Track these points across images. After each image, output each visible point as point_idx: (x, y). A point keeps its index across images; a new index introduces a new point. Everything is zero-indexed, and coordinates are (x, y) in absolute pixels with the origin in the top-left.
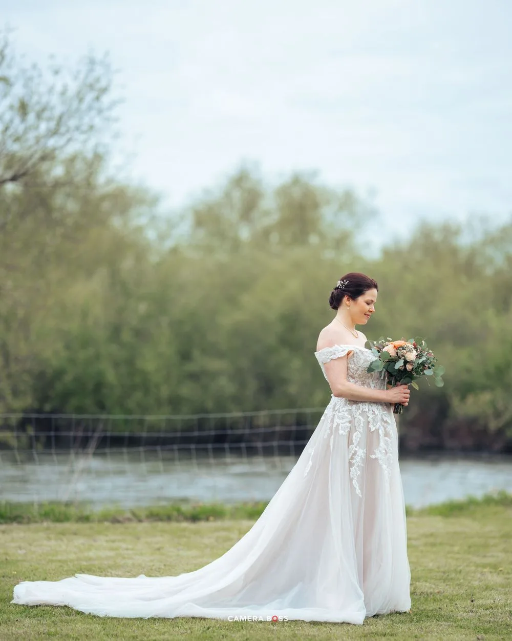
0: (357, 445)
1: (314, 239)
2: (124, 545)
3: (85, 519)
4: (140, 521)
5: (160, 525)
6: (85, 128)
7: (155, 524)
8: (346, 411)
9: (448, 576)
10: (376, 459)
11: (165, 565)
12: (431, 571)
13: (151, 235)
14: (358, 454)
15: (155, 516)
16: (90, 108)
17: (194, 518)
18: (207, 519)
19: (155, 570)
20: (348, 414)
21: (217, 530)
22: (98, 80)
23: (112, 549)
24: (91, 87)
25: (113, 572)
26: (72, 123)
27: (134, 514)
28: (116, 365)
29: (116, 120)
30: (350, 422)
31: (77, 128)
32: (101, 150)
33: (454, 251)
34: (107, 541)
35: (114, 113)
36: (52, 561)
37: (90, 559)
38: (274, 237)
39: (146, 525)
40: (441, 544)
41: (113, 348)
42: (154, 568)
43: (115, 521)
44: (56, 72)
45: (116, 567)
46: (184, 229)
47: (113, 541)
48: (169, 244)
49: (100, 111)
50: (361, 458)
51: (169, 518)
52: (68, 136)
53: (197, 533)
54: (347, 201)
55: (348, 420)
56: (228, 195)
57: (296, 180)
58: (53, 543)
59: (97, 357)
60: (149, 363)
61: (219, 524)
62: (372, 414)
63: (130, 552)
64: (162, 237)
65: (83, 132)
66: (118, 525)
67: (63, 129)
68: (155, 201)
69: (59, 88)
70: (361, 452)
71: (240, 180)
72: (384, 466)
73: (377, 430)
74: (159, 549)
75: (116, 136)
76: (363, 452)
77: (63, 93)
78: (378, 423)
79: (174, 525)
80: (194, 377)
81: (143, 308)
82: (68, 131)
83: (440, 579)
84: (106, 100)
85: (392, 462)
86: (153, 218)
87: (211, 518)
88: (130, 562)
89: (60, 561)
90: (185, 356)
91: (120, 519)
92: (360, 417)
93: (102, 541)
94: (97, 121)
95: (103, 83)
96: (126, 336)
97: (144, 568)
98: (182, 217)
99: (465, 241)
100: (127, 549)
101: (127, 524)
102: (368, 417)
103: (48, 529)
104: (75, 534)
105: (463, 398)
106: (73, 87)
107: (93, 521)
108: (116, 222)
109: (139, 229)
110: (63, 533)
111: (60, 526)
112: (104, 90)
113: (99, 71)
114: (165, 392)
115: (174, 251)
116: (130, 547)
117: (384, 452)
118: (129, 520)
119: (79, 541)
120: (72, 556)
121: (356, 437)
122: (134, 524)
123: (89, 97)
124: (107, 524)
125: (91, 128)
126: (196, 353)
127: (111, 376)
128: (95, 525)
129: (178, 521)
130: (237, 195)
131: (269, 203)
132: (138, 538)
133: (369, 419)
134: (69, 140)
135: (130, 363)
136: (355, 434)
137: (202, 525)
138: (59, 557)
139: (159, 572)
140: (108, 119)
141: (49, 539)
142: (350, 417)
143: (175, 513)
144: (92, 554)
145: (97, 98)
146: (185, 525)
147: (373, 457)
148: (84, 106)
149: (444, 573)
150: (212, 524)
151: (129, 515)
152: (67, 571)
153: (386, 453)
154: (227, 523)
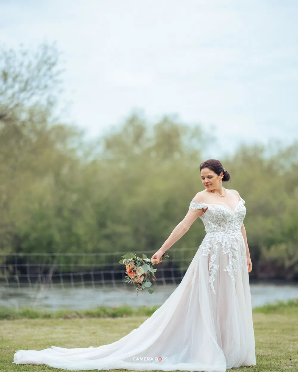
0: (214, 263)
1: (177, 155)
2: (73, 331)
3: (47, 316)
4: (81, 317)
5: (94, 320)
6: (42, 86)
7: (90, 319)
8: (208, 242)
9: (273, 345)
10: (227, 272)
11: (99, 341)
12: (262, 343)
13: (80, 154)
14: (214, 268)
15: (90, 315)
16: (45, 75)
17: (114, 316)
18: (122, 316)
19: (94, 344)
20: (209, 244)
21: (127, 322)
22: (49, 58)
23: (65, 333)
24: (45, 62)
25: (68, 345)
26: (34, 84)
27: (77, 314)
28: (60, 230)
29: (61, 82)
30: (210, 248)
31: (37, 87)
32: (52, 100)
33: (261, 162)
34: (62, 329)
35: (59, 78)
36: (30, 340)
37: (53, 339)
38: (153, 154)
39: (84, 320)
40: (265, 329)
41: (59, 221)
42: (93, 342)
43: (66, 317)
44: (24, 54)
45: (70, 342)
46: (100, 149)
47: (66, 329)
48: (90, 159)
49: (51, 77)
50: (216, 271)
51: (98, 316)
52: (32, 92)
53: (116, 324)
54: (197, 132)
55: (208, 247)
56: (125, 130)
57: (165, 120)
58: (29, 330)
59: (49, 226)
60: (80, 229)
61: (129, 319)
62: (225, 244)
63: (77, 335)
64: (87, 155)
65: (40, 89)
66: (68, 320)
67: (29, 88)
68: (82, 133)
69: (26, 63)
70: (216, 267)
71: (133, 120)
72: (232, 277)
73: (228, 254)
74: (94, 333)
75: (61, 91)
76: (218, 267)
77: (29, 66)
78: (228, 250)
79: (102, 320)
80: (108, 237)
81: (75, 197)
82: (32, 88)
83: (269, 348)
84: (55, 70)
85: (236, 274)
86: (81, 144)
87: (124, 316)
88: (78, 340)
89: (35, 340)
90: (102, 225)
91: (69, 316)
92: (216, 246)
93: (59, 329)
94: (50, 83)
95: (53, 60)
96: (66, 213)
97: (87, 343)
98: (98, 143)
99: (267, 156)
100: (75, 333)
101: (74, 320)
102: (222, 246)
103: (26, 322)
104: (42, 325)
105: (269, 248)
106: (35, 63)
107: (53, 318)
108: (59, 146)
109: (73, 150)
110: (35, 325)
111: (33, 321)
112: (53, 64)
113: (50, 53)
114: (90, 246)
115: (94, 163)
116: (77, 331)
117: (232, 267)
118: (75, 317)
119: (45, 329)
120: (42, 337)
121: (213, 258)
122: (77, 320)
123: (45, 68)
124: (61, 319)
125: (46, 87)
126: (109, 223)
127: (57, 237)
128: (54, 321)
129: (104, 317)
130: (131, 130)
131: (150, 134)
132: (81, 327)
133: (223, 247)
134: (33, 94)
135: (69, 229)
136: (212, 256)
137: (119, 319)
138: (34, 338)
139: (96, 345)
140: (55, 82)
141: (27, 328)
142: (210, 246)
143: (102, 313)
144: (54, 336)
145: (49, 69)
146: (109, 319)
147: (225, 270)
148: (41, 73)
149: (271, 344)
150: (125, 319)
151: (74, 314)
152: (40, 345)
153: (233, 268)
154: (134, 318)
